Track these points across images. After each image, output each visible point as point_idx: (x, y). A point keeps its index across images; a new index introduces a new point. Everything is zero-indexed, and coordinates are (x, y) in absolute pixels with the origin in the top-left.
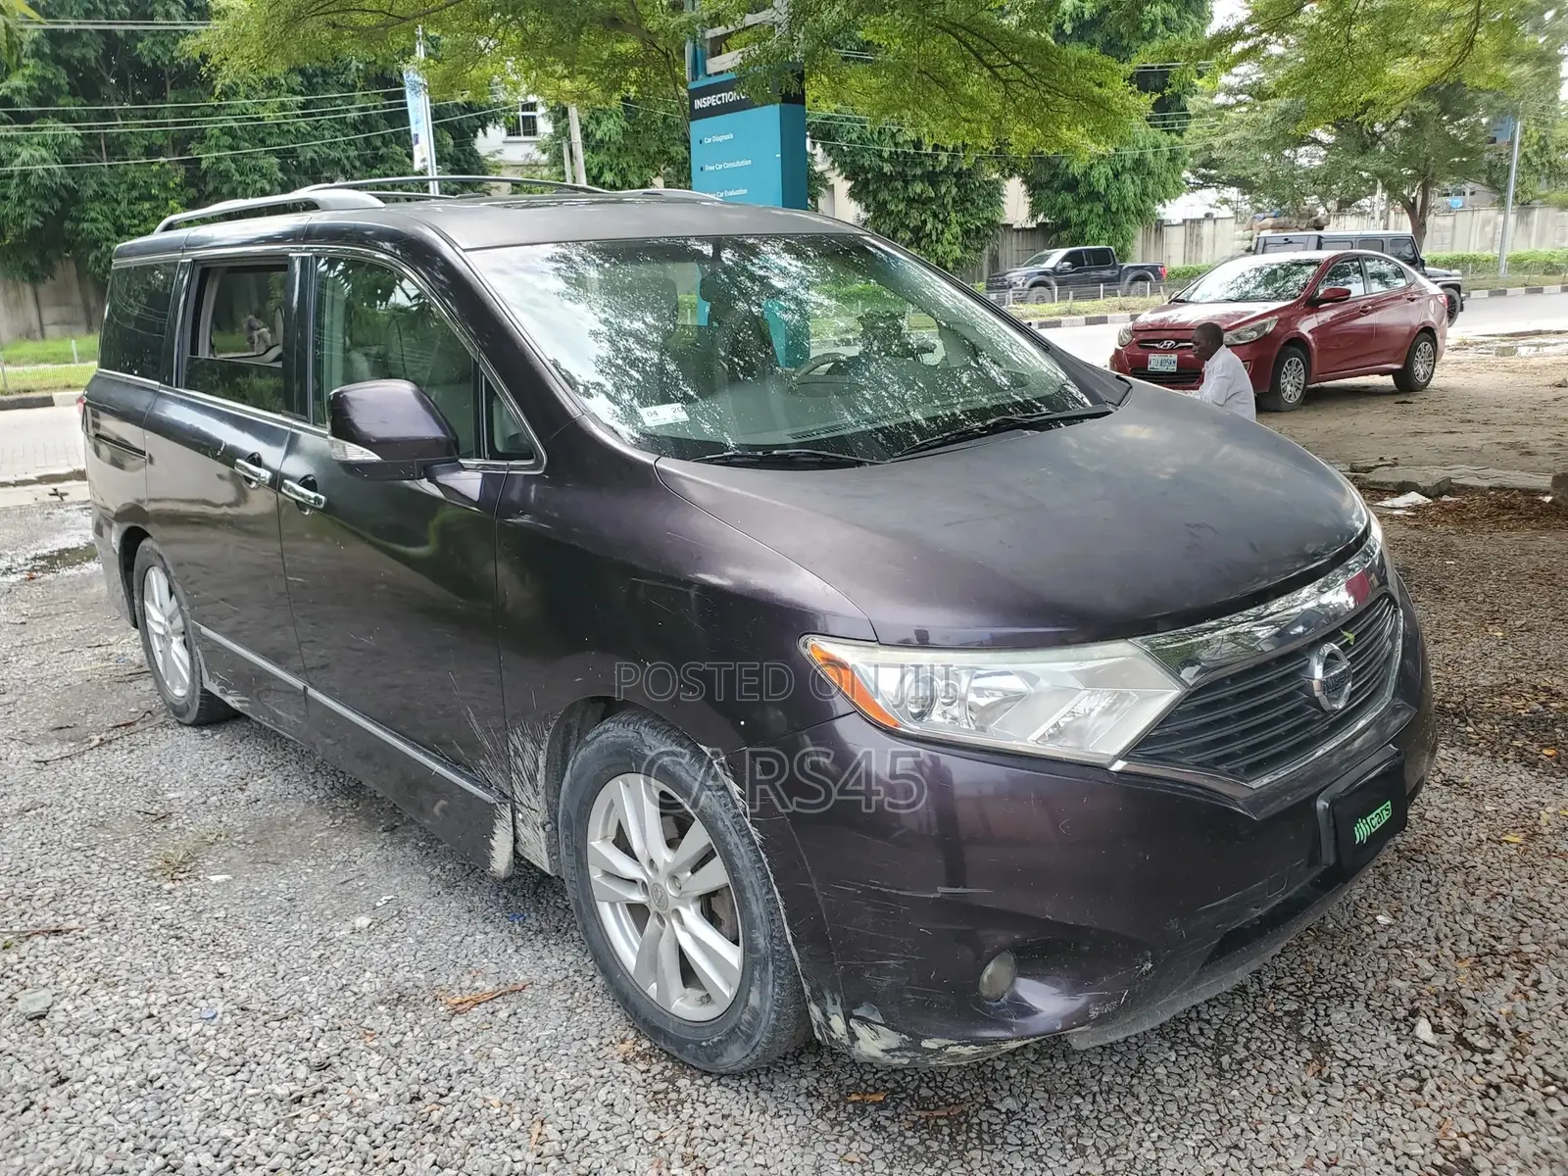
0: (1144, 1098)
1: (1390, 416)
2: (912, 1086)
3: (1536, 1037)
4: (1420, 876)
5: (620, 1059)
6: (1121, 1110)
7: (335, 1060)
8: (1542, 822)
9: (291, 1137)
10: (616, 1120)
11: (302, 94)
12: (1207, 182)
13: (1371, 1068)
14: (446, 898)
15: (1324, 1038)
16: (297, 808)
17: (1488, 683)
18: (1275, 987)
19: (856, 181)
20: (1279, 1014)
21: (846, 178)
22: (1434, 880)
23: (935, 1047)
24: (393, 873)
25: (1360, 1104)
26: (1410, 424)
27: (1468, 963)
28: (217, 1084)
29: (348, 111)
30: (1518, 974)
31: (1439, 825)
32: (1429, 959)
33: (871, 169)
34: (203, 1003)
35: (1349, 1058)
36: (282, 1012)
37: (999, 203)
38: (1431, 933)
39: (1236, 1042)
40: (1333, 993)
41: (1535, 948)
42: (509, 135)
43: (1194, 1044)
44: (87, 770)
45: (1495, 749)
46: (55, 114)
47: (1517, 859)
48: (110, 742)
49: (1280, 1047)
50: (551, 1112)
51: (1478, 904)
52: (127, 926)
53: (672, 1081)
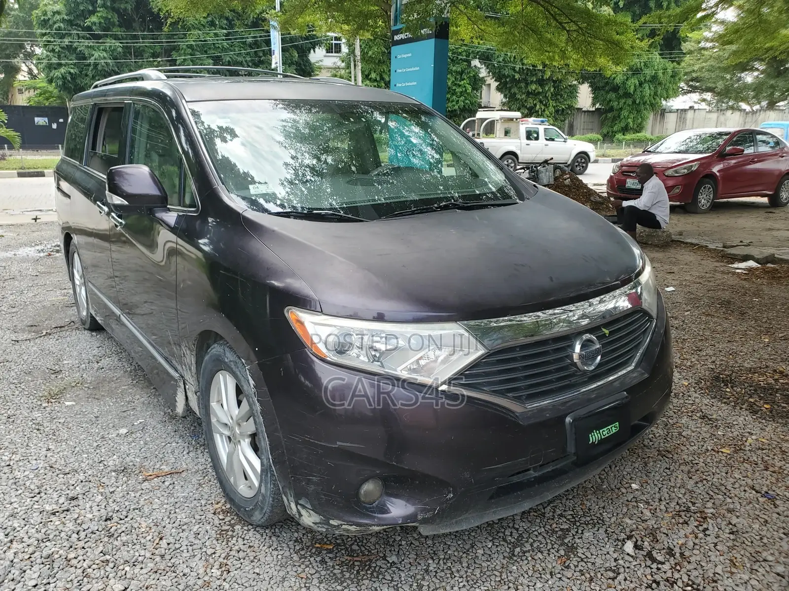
0: (465, 565)
1: (759, 219)
2: (349, 543)
3: (693, 559)
4: (665, 465)
5: (213, 512)
6: (450, 569)
7: (80, 496)
8: (747, 444)
9: (43, 531)
10: (197, 541)
11: (226, 29)
12: (693, 89)
13: (593, 564)
14: (168, 424)
15: (575, 545)
16: (119, 373)
17: (749, 366)
18: (561, 515)
19: (501, 82)
20: (557, 529)
21: (495, 80)
22: (672, 469)
23: (336, 524)
24: (149, 409)
25: (579, 582)
26: (769, 224)
27: (670, 515)
28: (23, 501)
29: (247, 38)
30: (696, 523)
31: (688, 439)
32: (651, 510)
33: (508, 76)
34: (34, 462)
35: (583, 557)
36: (67, 471)
37: (576, 97)
38: (657, 496)
39: (527, 542)
40: (592, 522)
41: (712, 510)
42: (327, 52)
43: (505, 540)
44: (33, 348)
45: (737, 402)
46: (111, 36)
47: (723, 462)
48: (50, 334)
49: (549, 546)
50: (169, 534)
51: (690, 484)
52: (19, 422)
53: (232, 526)
